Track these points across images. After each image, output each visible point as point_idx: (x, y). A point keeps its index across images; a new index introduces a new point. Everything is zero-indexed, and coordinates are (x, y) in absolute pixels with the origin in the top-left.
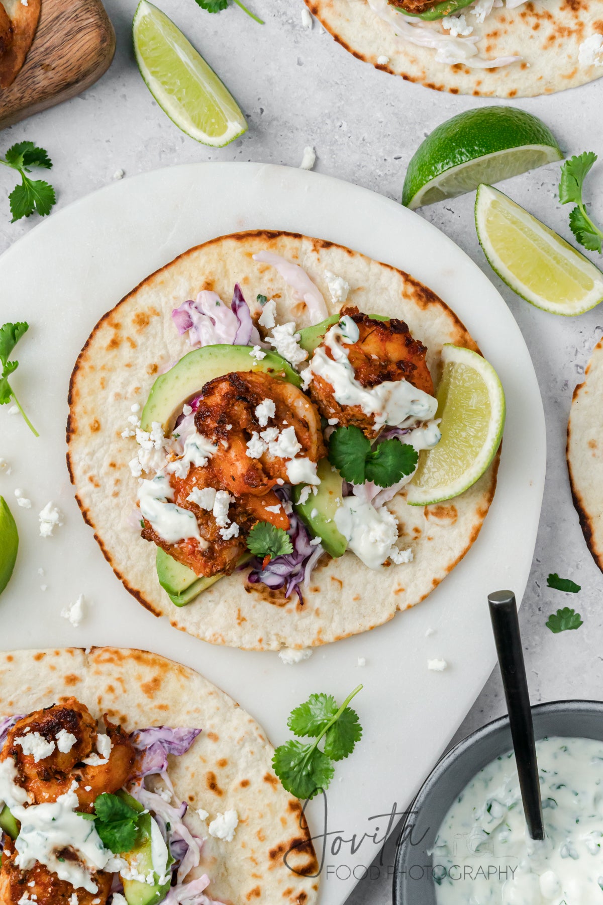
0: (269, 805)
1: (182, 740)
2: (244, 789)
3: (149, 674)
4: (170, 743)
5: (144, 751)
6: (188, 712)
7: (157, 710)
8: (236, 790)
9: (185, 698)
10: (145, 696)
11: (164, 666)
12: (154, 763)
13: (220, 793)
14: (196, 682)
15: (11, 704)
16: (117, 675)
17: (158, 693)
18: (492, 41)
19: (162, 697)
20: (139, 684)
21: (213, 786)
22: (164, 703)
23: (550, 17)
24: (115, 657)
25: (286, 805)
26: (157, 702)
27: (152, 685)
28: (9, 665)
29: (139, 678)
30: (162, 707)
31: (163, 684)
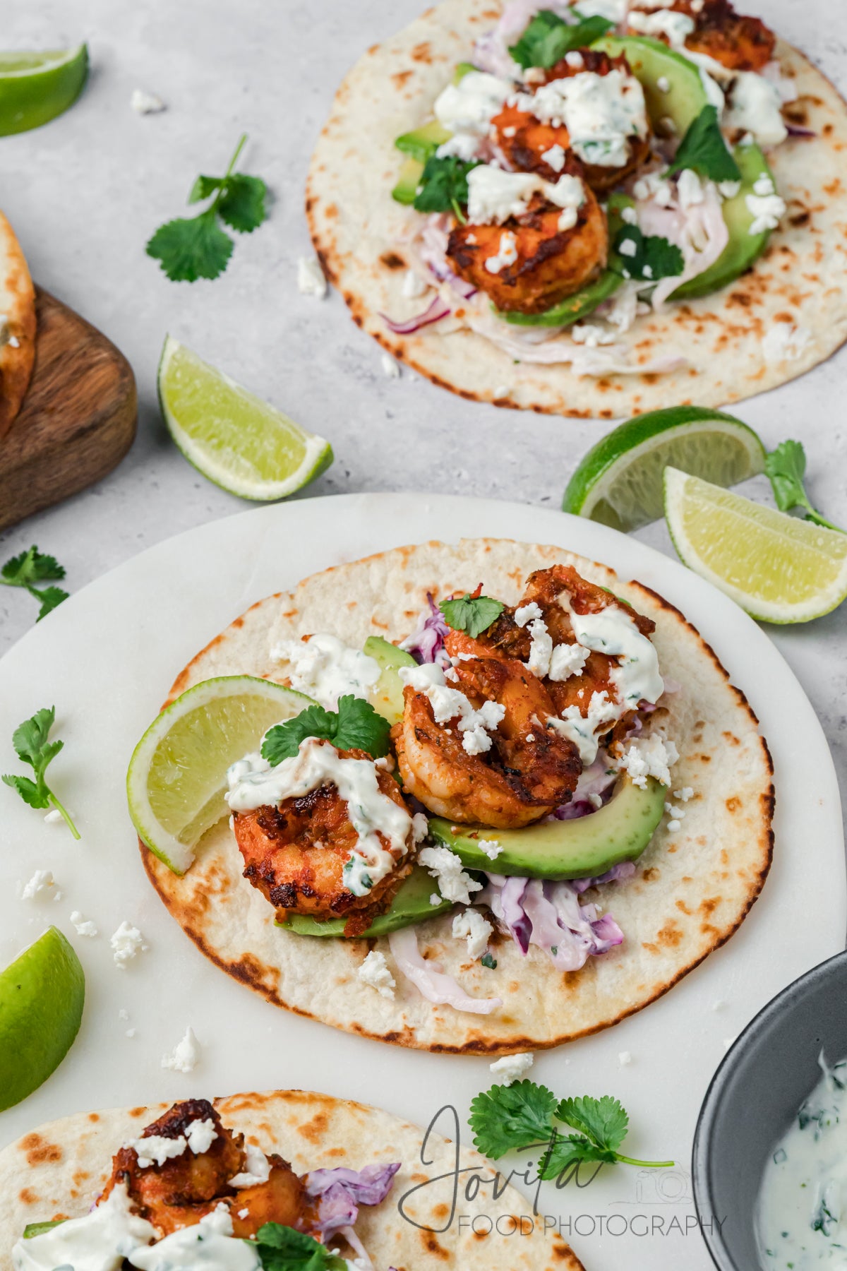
0: (524, 1256)
1: (374, 1181)
2: (482, 1243)
3: (307, 1114)
4: (356, 1186)
5: (318, 1197)
6: (376, 1154)
7: (328, 1158)
8: (469, 1246)
9: (367, 1136)
10: (307, 1141)
11: (329, 1102)
12: (335, 1210)
13: (445, 1254)
14: (380, 1119)
16: (258, 1122)
17: (326, 1135)
18: (644, 351)
19: (332, 1139)
20: (295, 1129)
21: (432, 1246)
22: (338, 1146)
23: (713, 317)
24: (253, 1101)
25: (549, 1252)
26: (328, 1147)
27: (315, 1125)
28: (94, 1127)
29: (293, 1120)
30: (334, 1153)
31: (331, 1124)
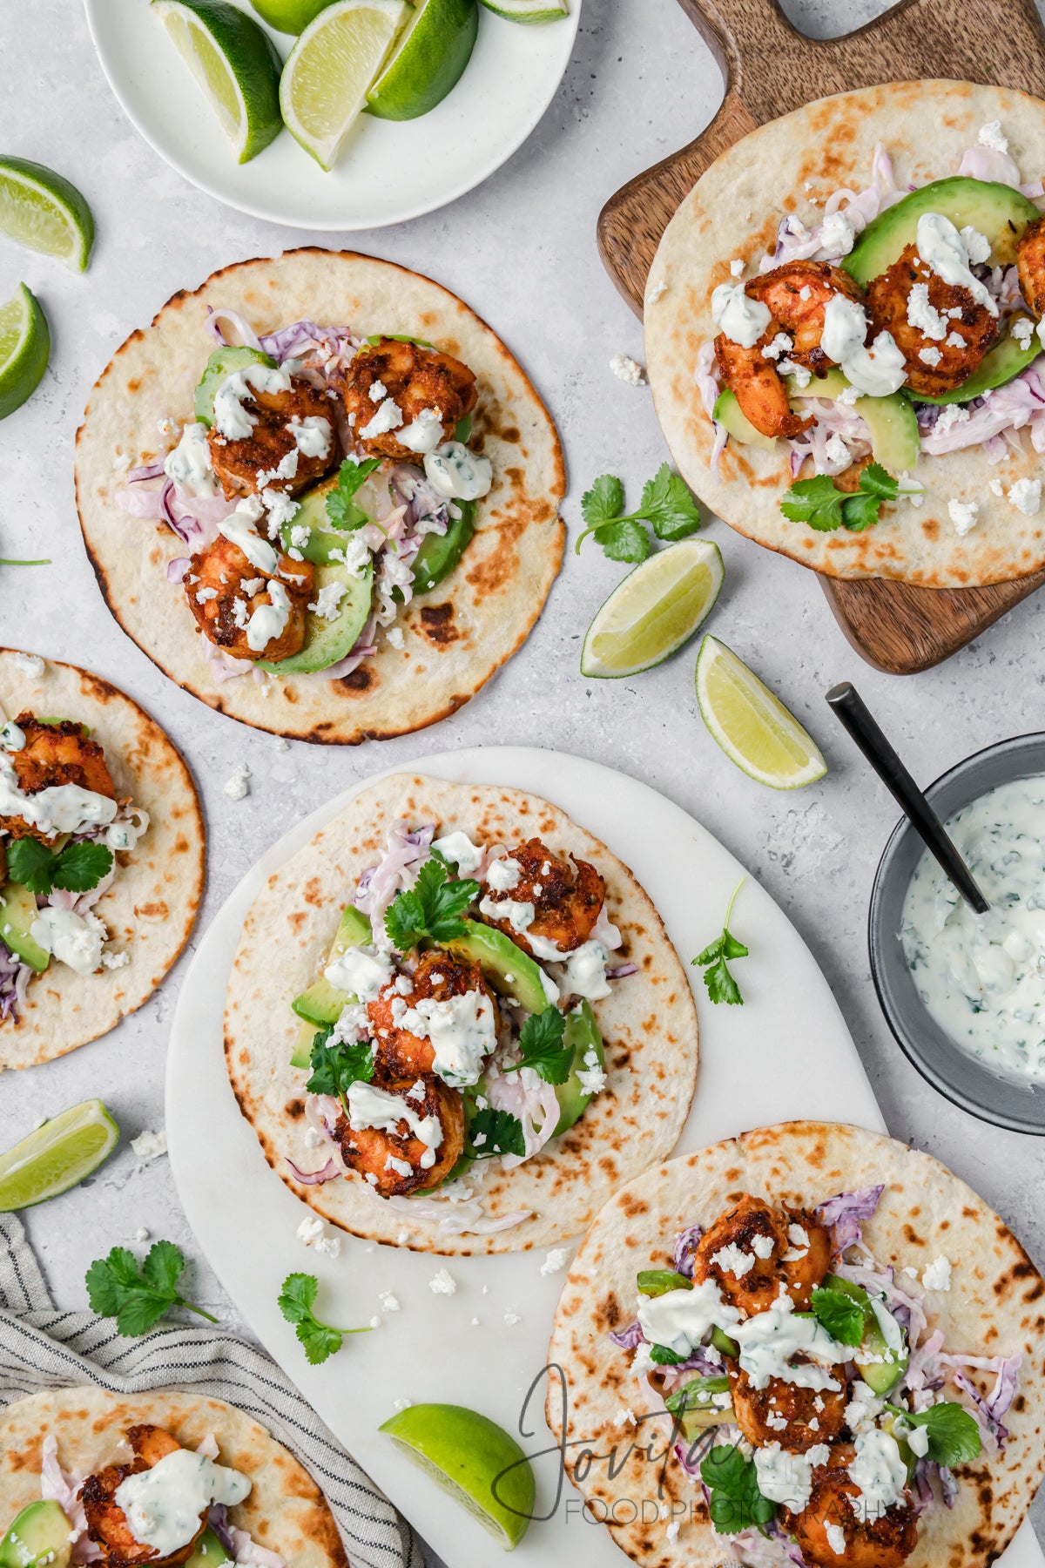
0: (977, 1240)
1: (867, 1201)
2: (946, 1231)
3: (809, 1144)
4: (856, 1209)
5: (834, 1225)
6: (863, 1171)
7: (829, 1179)
8: (937, 1235)
9: (854, 1157)
10: (813, 1167)
11: (822, 1131)
12: (847, 1234)
13: (921, 1243)
14: (860, 1137)
15: (680, 1219)
16: (777, 1156)
17: (825, 1161)
19: (831, 1163)
20: (803, 1158)
21: (913, 1238)
22: (835, 1168)
24: (769, 1137)
25: (994, 1234)
26: (828, 1170)
27: (816, 1154)
28: (665, 1180)
29: (801, 1151)
30: (834, 1174)
31: (827, 1150)
